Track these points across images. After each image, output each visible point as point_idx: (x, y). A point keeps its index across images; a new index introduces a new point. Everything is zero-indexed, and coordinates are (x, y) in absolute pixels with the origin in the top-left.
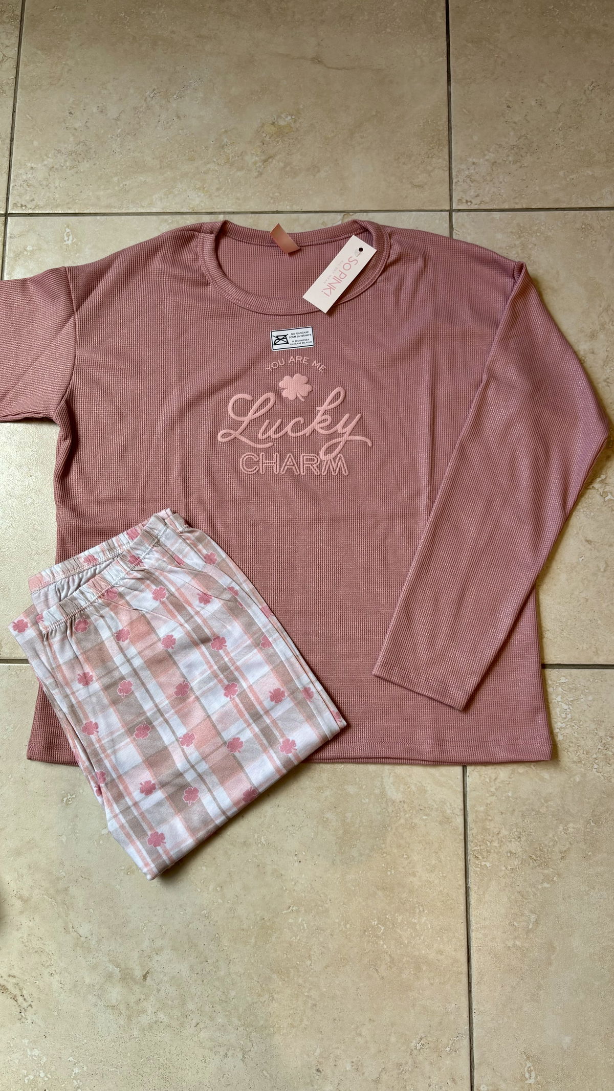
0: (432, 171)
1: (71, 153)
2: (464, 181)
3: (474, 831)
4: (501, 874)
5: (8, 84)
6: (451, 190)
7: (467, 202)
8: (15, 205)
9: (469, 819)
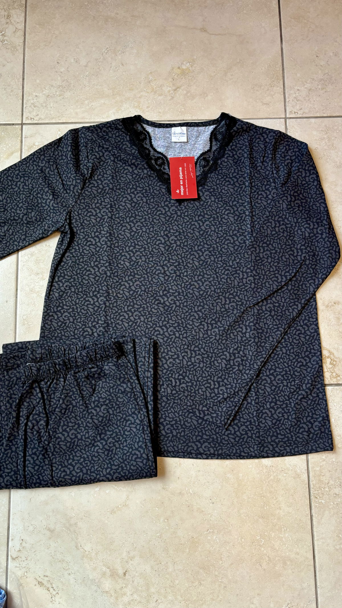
0: (274, 95)
1: (60, 86)
2: (293, 100)
3: (314, 482)
4: (331, 507)
5: (19, 45)
6: (285, 106)
7: (295, 113)
8: (27, 118)
9: (311, 475)
